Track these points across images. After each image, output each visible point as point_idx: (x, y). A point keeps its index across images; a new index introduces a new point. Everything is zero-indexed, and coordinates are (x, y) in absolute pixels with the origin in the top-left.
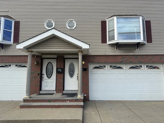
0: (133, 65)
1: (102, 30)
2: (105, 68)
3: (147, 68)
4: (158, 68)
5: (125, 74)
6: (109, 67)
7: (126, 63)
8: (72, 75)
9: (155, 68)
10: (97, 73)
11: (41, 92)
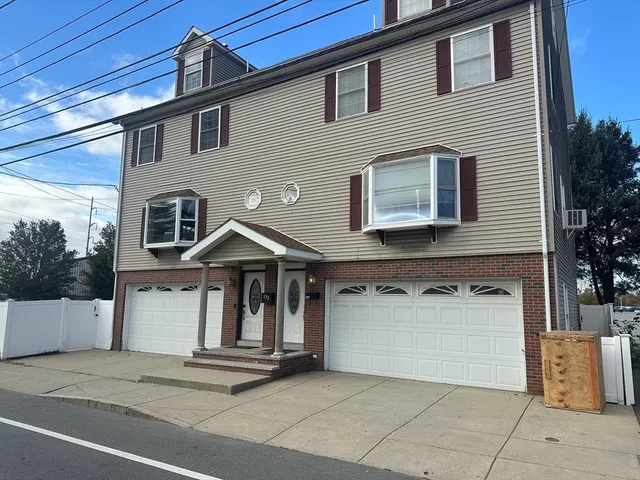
0: (434, 285)
1: (351, 200)
2: (365, 293)
3: (472, 294)
4: (506, 293)
5: (411, 307)
6: (374, 289)
7: (417, 279)
8: (294, 309)
9: (496, 292)
10: (345, 304)
11: (240, 343)
